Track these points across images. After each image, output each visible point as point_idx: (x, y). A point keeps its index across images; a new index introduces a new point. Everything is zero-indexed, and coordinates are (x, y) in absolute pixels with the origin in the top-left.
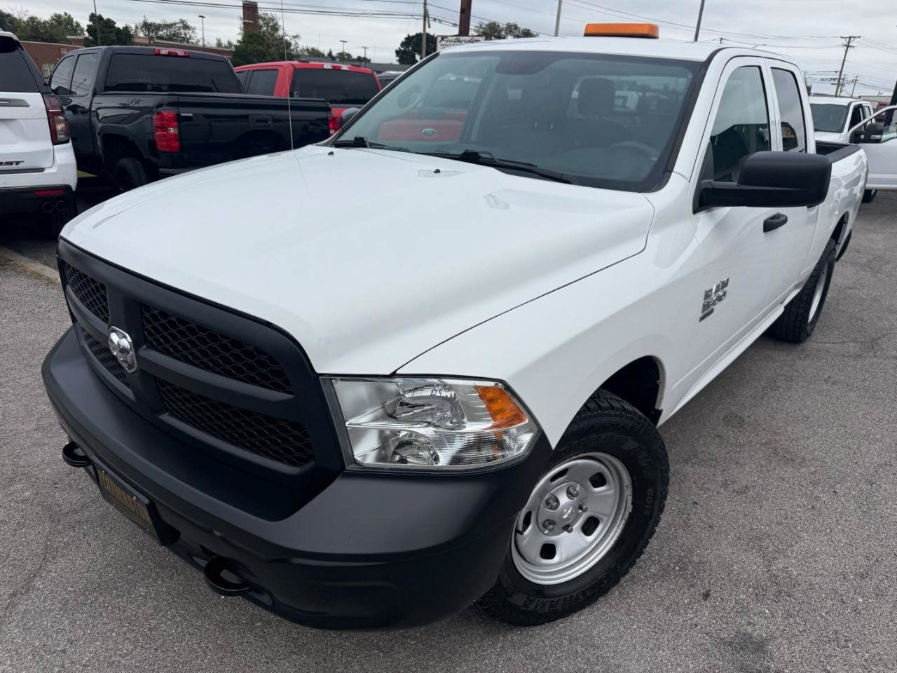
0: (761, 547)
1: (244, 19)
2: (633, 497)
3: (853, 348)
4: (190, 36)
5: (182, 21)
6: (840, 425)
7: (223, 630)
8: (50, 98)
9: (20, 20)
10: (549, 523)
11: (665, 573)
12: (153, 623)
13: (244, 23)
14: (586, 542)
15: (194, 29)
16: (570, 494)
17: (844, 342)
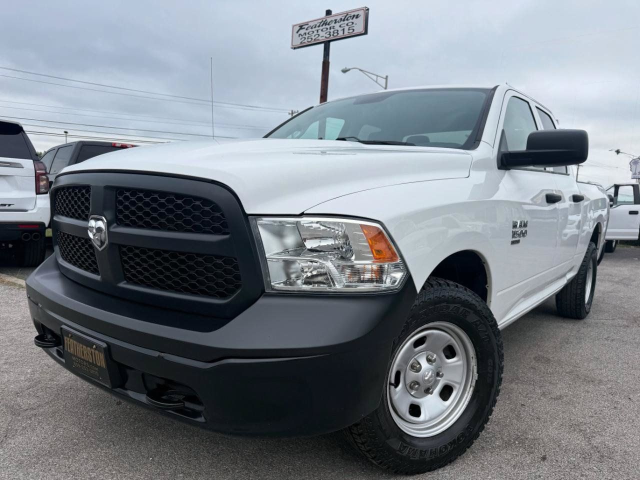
0: (581, 430)
2: (478, 367)
3: (621, 322)
6: (623, 363)
8: (39, 163)
10: (414, 384)
11: (508, 445)
16: (429, 360)
17: (614, 319)
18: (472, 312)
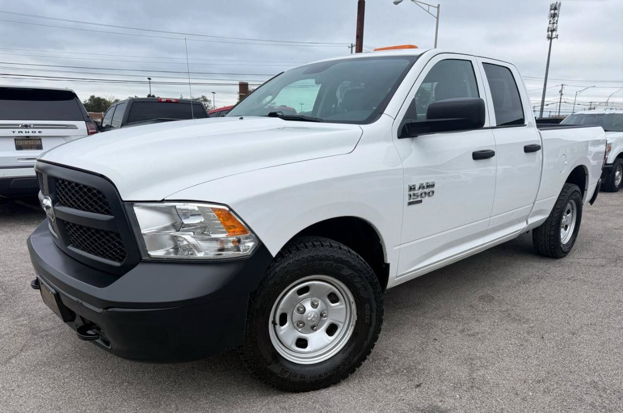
0: (471, 364)
1: (240, 92)
2: (357, 310)
3: (599, 261)
4: (208, 105)
5: (203, 97)
6: (567, 302)
7: (104, 385)
8: (91, 125)
9: (110, 102)
10: (300, 323)
11: (395, 373)
12: (66, 380)
13: (240, 95)
14: (328, 340)
15: (210, 101)
16: (314, 306)
17: (594, 258)
18: (345, 267)
